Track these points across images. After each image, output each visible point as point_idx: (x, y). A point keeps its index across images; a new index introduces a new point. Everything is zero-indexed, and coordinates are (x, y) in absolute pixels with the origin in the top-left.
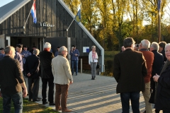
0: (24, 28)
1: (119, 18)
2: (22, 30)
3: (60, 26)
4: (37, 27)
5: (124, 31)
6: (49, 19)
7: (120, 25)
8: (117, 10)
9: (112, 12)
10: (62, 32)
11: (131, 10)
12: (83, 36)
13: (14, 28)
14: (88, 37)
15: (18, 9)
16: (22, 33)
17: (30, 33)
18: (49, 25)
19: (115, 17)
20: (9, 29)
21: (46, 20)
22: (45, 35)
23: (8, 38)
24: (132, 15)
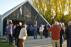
0: (18, 17)
1: (62, 13)
2: (17, 18)
3: (33, 16)
4: (23, 17)
5: (65, 19)
6: (28, 13)
7: (63, 16)
8: (61, 10)
9: (59, 11)
10: (33, 19)
11: (68, 10)
12: (42, 21)
13: (13, 17)
14: (45, 21)
15: (15, 10)
16: (17, 19)
17: (20, 19)
18: (28, 16)
19: (61, 13)
20: (11, 18)
21: (27, 14)
22: (26, 20)
23: (11, 21)
24: (68, 12)
